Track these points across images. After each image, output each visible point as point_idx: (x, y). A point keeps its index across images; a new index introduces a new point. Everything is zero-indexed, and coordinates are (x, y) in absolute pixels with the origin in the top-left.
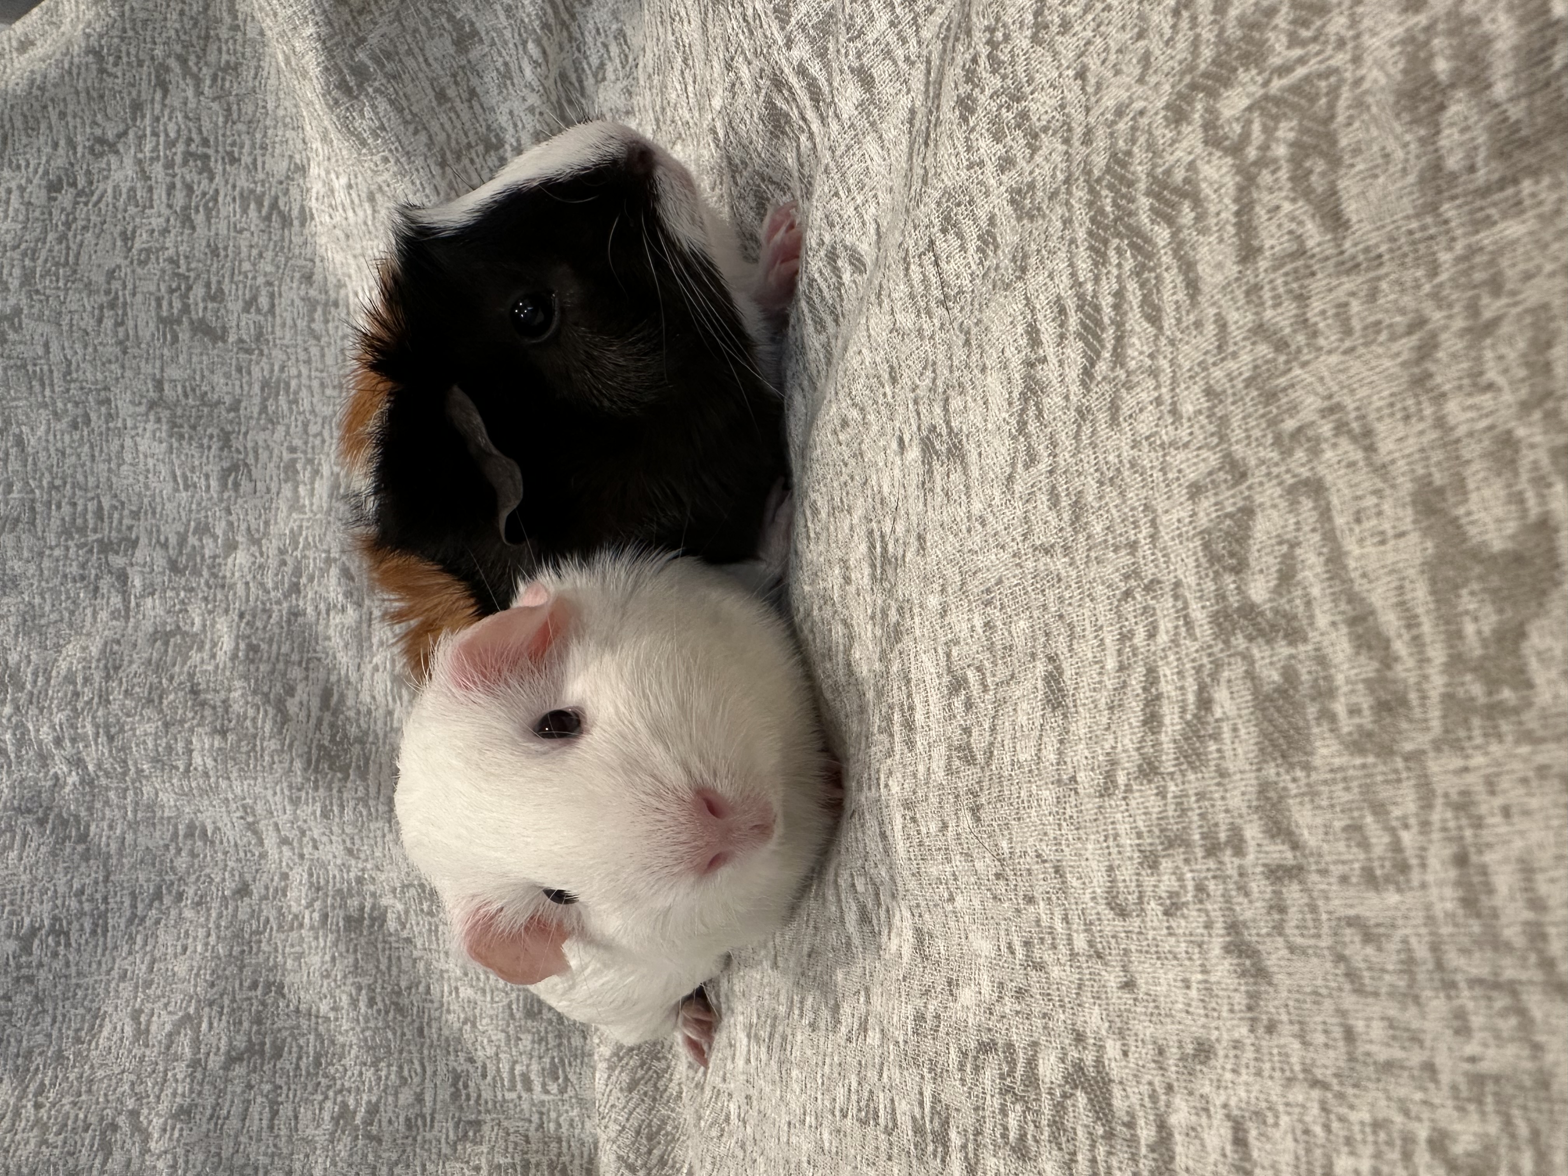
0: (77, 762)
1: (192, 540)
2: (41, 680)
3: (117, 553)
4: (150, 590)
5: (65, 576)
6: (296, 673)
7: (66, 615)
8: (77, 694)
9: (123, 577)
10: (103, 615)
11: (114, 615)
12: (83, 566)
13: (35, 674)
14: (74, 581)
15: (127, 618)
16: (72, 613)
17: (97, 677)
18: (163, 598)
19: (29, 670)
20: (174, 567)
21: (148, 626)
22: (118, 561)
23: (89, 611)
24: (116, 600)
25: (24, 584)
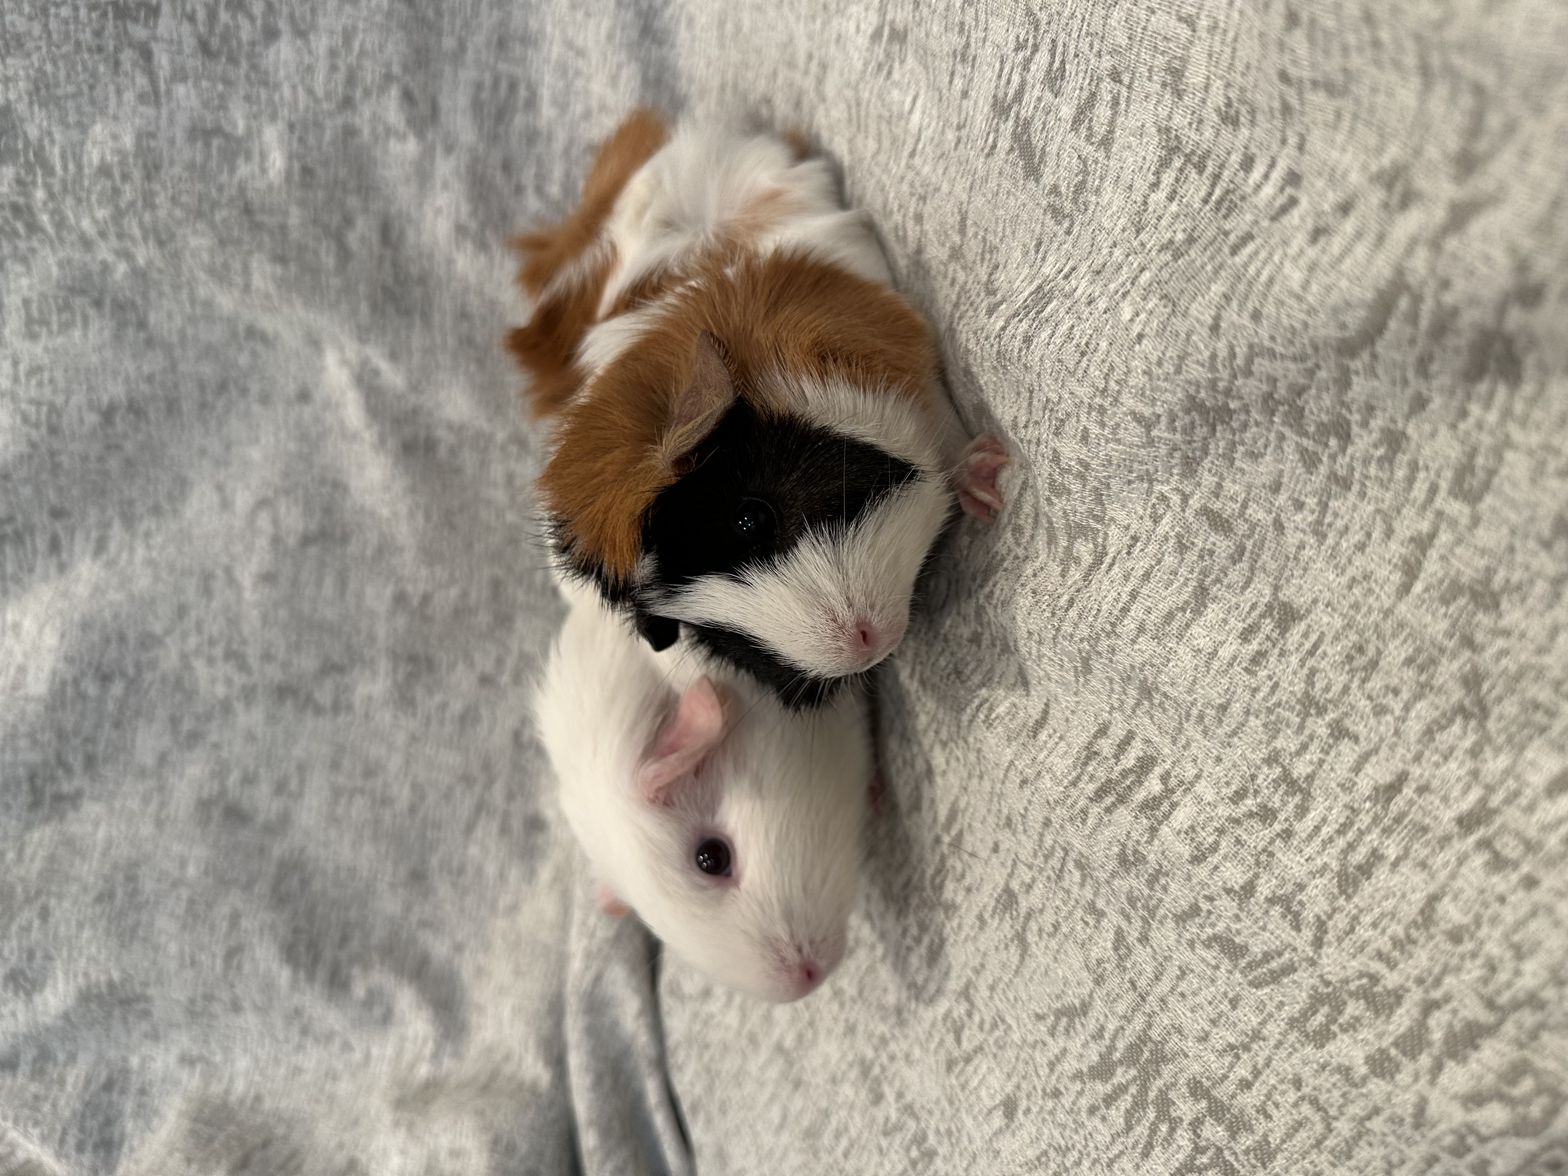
0: (126, 255)
1: (224, 16)
2: (71, 167)
3: (136, 20)
4: (179, 75)
5: (78, 44)
6: (353, 202)
7: (85, 88)
8: (116, 192)
9: (146, 54)
10: (129, 96)
11: (142, 98)
12: (98, 34)
13: (63, 157)
14: (90, 50)
15: (157, 104)
16: (92, 87)
17: (137, 174)
18: (196, 85)
19: (56, 151)
20: (204, 47)
21: (183, 120)
22: (139, 32)
23: (112, 88)
24: (142, 81)
25: (30, 45)
